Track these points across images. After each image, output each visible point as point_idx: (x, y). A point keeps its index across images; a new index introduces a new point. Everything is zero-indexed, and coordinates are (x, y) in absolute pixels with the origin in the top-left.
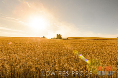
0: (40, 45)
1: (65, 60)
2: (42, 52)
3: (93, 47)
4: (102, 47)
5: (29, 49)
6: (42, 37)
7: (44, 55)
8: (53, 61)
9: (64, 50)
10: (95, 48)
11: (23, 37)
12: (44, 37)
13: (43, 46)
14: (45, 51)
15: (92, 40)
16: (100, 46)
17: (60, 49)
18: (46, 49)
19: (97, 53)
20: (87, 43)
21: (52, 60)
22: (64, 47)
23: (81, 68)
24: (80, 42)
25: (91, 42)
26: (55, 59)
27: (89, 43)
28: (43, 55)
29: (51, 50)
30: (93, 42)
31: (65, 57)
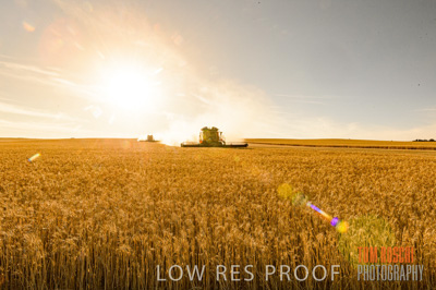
0: (138, 169)
1: (230, 217)
2: (150, 192)
3: (326, 175)
4: (357, 173)
5: (102, 182)
6: (145, 138)
7: (158, 203)
8: (189, 221)
9: (227, 185)
10: (332, 177)
11: (72, 140)
12: (150, 139)
13: (149, 172)
14: (157, 189)
15: (327, 150)
16: (351, 170)
17: (211, 183)
18: (163, 182)
19: (337, 193)
20: (306, 159)
21: (184, 217)
22: (225, 176)
23: (283, 242)
24: (281, 158)
25: (322, 157)
26: (194, 217)
27: (313, 158)
28: (152, 203)
29: (182, 186)
30: (328, 157)
31: (231, 208)
